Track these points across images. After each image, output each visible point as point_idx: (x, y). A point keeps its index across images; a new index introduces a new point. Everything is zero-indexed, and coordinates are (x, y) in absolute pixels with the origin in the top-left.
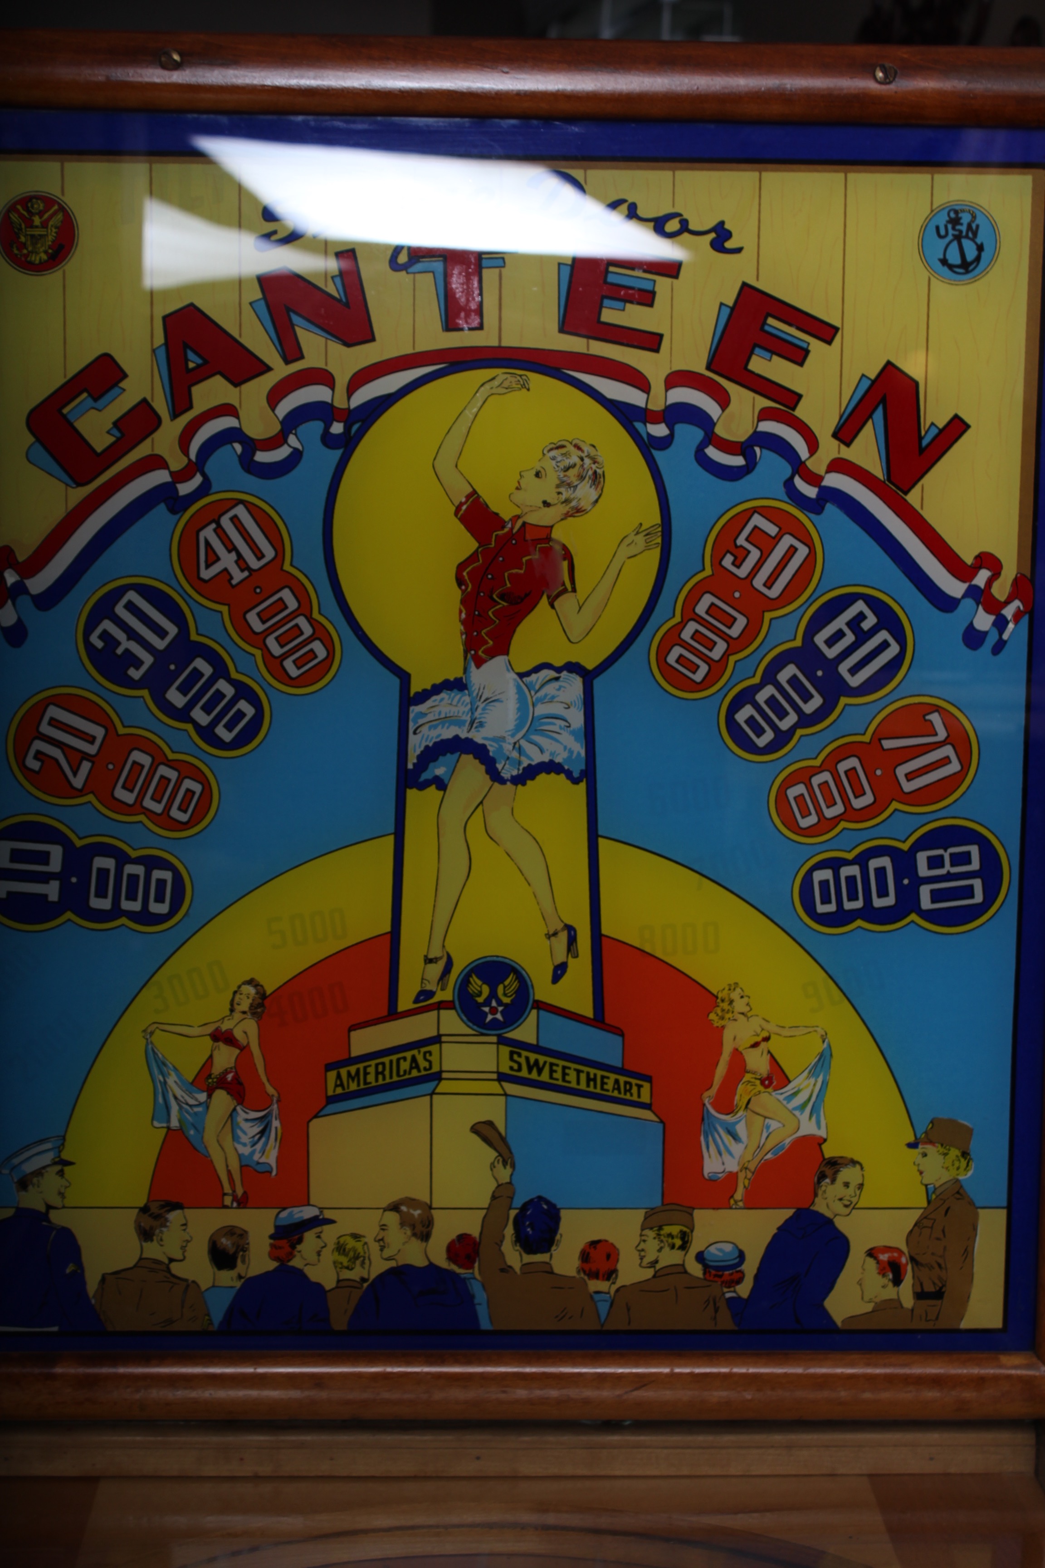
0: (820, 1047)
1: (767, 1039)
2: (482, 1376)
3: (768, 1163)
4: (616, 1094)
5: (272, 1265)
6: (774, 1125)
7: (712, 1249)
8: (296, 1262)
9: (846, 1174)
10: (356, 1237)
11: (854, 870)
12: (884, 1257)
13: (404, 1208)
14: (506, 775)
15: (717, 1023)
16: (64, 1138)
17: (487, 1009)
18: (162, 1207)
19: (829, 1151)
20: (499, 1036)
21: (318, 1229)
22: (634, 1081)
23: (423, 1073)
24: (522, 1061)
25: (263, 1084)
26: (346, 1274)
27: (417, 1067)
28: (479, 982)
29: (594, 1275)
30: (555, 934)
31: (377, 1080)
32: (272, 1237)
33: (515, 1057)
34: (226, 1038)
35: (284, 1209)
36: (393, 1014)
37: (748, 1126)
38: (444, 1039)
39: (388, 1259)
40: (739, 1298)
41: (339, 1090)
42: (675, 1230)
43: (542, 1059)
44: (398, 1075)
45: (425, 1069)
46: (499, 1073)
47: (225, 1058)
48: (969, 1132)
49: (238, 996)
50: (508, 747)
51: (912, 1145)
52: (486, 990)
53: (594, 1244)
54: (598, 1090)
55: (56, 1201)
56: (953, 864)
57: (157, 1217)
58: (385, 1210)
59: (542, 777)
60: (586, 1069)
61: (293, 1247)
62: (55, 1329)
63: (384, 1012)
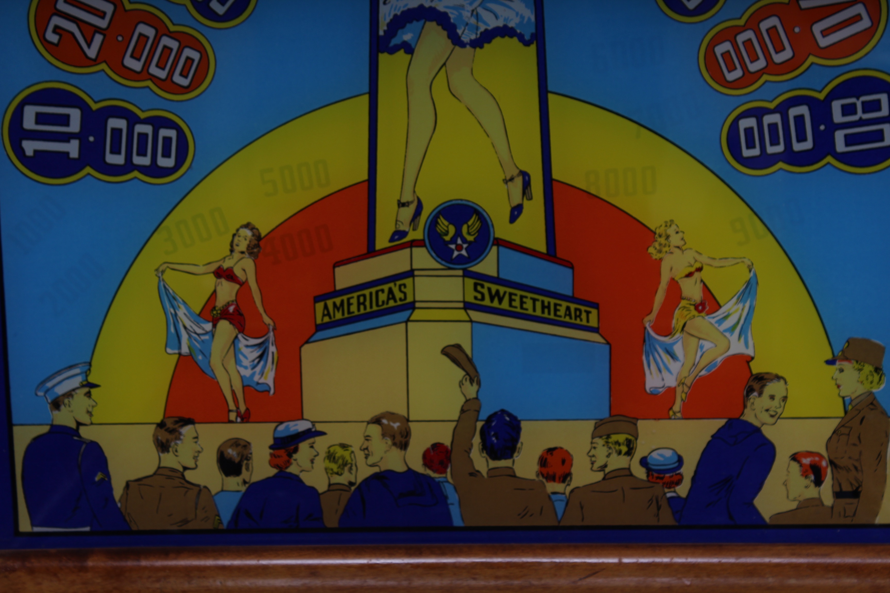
0: (747, 276)
1: (700, 270)
2: (454, 565)
3: (703, 379)
4: (567, 319)
5: (272, 472)
6: (707, 345)
7: (654, 455)
8: (293, 469)
9: (771, 388)
10: (344, 446)
11: (776, 118)
12: (806, 461)
13: (385, 421)
14: (465, 39)
15: (656, 256)
16: (90, 364)
17: (453, 246)
18: (176, 422)
19: (756, 368)
20: (465, 270)
21: (311, 440)
22: (583, 308)
23: (399, 303)
24: (485, 291)
25: (261, 315)
26: (336, 479)
27: (394, 298)
28: (446, 223)
29: (551, 478)
30: (512, 179)
31: (359, 310)
32: (271, 447)
33: (479, 288)
34: (227, 275)
35: (281, 423)
36: (372, 252)
37: (685, 347)
38: (416, 273)
39: (372, 466)
40: (679, 498)
41: (326, 319)
42: (621, 438)
43: (502, 289)
44: (377, 305)
45: (401, 300)
46: (464, 302)
47: (227, 292)
48: (881, 350)
49: (236, 239)
50: (466, 14)
51: (830, 362)
52: (452, 230)
53: (551, 451)
54: (552, 316)
55: (84, 418)
56: (864, 111)
57: (172, 431)
58: (368, 423)
59: (498, 41)
60: (541, 298)
61: (290, 456)
62: (87, 529)
63: (364, 250)
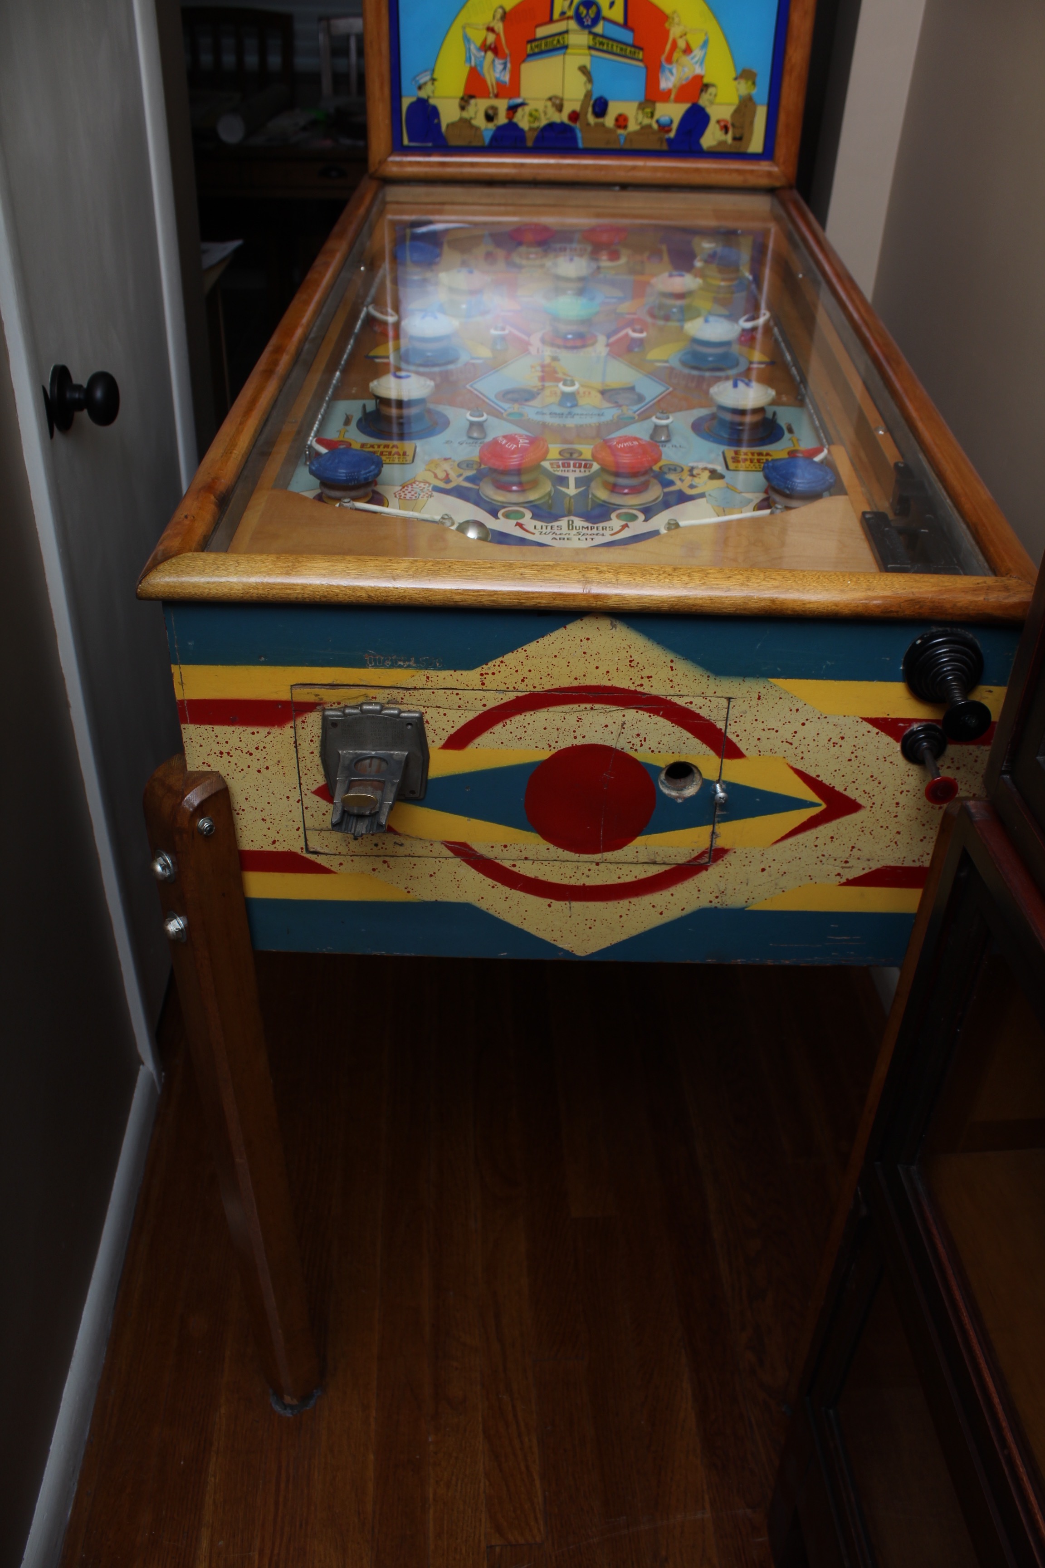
1: (686, 34)
2: (578, 164)
4: (629, 55)
5: (507, 121)
6: (687, 69)
7: (662, 118)
8: (515, 120)
9: (711, 90)
10: (536, 110)
12: (723, 123)
13: (553, 100)
15: (668, 27)
16: (434, 70)
17: (585, 20)
18: (468, 97)
19: (706, 80)
21: (523, 107)
22: (637, 50)
23: (561, 45)
24: (597, 42)
25: (505, 49)
27: (559, 43)
28: (582, 9)
29: (620, 127)
31: (544, 48)
32: (507, 110)
33: (595, 40)
34: (490, 29)
35: (511, 99)
36: (551, 21)
37: (677, 69)
38: (569, 31)
39: (548, 119)
40: (671, 138)
41: (531, 52)
42: (649, 110)
43: (605, 41)
44: (552, 46)
46: (589, 46)
47: (491, 38)
48: (756, 74)
49: (496, 13)
51: (736, 79)
52: (585, 11)
53: (620, 115)
54: (624, 54)
55: (431, 94)
57: (466, 101)
58: (547, 100)
60: (620, 45)
61: (514, 114)
62: (431, 143)
63: (548, 19)
